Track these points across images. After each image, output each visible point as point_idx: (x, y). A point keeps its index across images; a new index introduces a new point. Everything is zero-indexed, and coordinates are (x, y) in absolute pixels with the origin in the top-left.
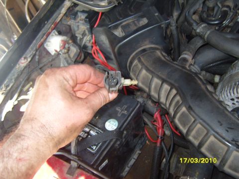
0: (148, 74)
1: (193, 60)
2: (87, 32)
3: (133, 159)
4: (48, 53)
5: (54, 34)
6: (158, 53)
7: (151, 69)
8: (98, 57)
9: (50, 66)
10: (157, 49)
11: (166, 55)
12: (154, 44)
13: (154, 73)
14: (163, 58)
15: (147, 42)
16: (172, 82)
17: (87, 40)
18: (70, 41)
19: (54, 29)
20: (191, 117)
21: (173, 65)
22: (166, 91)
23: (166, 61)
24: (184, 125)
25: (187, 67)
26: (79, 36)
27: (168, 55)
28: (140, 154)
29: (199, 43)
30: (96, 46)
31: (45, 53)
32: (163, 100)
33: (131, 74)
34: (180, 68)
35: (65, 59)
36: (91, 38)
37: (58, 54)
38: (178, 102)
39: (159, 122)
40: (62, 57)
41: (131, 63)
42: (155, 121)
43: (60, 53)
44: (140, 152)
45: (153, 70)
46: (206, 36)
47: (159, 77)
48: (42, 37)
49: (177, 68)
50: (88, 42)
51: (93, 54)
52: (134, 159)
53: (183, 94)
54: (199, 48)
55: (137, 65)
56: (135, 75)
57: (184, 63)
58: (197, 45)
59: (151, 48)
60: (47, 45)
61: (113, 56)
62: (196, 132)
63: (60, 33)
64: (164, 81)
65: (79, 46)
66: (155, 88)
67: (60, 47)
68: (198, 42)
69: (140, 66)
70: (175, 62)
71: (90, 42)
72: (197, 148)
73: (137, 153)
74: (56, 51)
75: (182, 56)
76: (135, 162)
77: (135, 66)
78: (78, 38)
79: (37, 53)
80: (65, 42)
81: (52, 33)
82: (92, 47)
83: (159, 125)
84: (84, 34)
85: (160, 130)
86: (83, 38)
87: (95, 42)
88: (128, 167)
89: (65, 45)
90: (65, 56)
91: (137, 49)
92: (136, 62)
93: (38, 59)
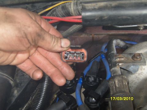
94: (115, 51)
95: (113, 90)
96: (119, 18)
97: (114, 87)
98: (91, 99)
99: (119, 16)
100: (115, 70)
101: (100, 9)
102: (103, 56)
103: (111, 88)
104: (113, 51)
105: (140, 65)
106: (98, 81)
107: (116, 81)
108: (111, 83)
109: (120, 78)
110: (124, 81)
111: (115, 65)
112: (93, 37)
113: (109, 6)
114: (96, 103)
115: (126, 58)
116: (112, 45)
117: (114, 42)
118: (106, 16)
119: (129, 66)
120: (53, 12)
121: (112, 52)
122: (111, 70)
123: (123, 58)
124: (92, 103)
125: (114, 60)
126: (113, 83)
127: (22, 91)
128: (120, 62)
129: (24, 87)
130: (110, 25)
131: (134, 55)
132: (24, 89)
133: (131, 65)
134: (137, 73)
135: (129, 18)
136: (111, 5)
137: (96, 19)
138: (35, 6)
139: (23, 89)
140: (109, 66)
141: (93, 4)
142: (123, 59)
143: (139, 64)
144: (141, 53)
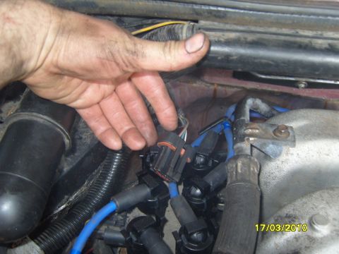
94: (247, 117)
95: (231, 177)
96: (256, 61)
97: (234, 173)
98: (193, 189)
99: (255, 58)
100: (241, 147)
101: (228, 43)
102: (227, 125)
103: (229, 175)
104: (244, 116)
105: (286, 145)
106: (210, 164)
107: (239, 164)
108: (230, 166)
109: (246, 161)
110: (252, 165)
111: (242, 138)
112: (215, 91)
113: (242, 39)
114: (202, 196)
115: (263, 130)
116: (245, 107)
117: (250, 102)
118: (236, 55)
119: (265, 144)
120: (152, 35)
121: (242, 118)
122: (235, 147)
123: (258, 129)
124: (195, 196)
125: (243, 130)
126: (234, 166)
127: (74, 164)
128: (251, 135)
129: (79, 159)
130: (240, 70)
131: (278, 127)
132: (79, 162)
133: (269, 143)
134: (279, 160)
135: (271, 62)
136: (245, 38)
137: (219, 58)
138: (123, 22)
139: (77, 161)
140: (233, 140)
141: (219, 34)
142: (257, 131)
143: (284, 142)
144: (291, 127)
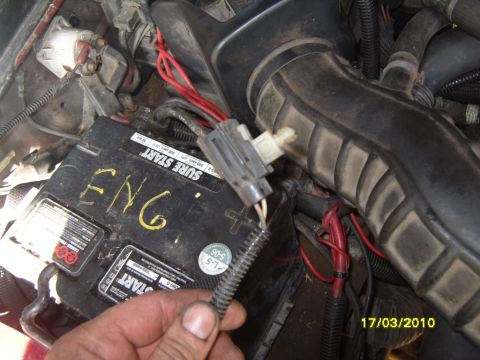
0: (304, 118)
1: (423, 73)
2: (142, 16)
3: (275, 324)
4: (49, 75)
5: (59, 28)
6: (328, 59)
7: (312, 104)
8: (173, 79)
9: (58, 106)
10: (324, 48)
11: (347, 63)
12: (313, 36)
13: (322, 115)
14: (341, 72)
15: (295, 31)
16: (374, 139)
17: (145, 35)
18: (101, 43)
19: (56, 13)
20: (436, 241)
21: (371, 90)
22: (355, 164)
23: (352, 80)
24: (414, 261)
25: (408, 93)
26: (123, 28)
27: (351, 62)
28: (291, 310)
29: (432, 27)
30: (165, 50)
31: (41, 77)
32: (348, 188)
33: (258, 117)
34: (392, 98)
35: (91, 87)
36: (153, 30)
37: (73, 76)
38: (393, 196)
39: (335, 235)
40: (83, 83)
41: (257, 89)
42: (325, 233)
43: (78, 72)
44: (291, 306)
45: (317, 108)
46: (451, 6)
47: (334, 127)
48: (27, 37)
49: (384, 99)
50: (148, 40)
51: (161, 72)
52: (279, 323)
53: (408, 173)
54: (432, 39)
55: (273, 94)
56: (268, 120)
57: (400, 83)
58: (426, 31)
59: (308, 46)
60: (43, 56)
61: (208, 74)
62: (451, 281)
63: (75, 24)
64: (349, 136)
65: (125, 53)
66: (326, 155)
67: (76, 60)
68: (430, 24)
69: (280, 97)
70: (374, 82)
71: (151, 41)
72: (453, 323)
73: (284, 308)
74: (67, 68)
75: (392, 65)
76: (281, 330)
77: (266, 97)
78: (122, 33)
79: (20, 77)
80: (87, 47)
81: (54, 25)
82: (158, 52)
83: (337, 244)
84: (135, 23)
85: (341, 257)
86: (133, 32)
87: (164, 42)
88: (264, 345)
89: (88, 52)
90: (89, 79)
91: (270, 52)
92: (269, 86)
93: (24, 92)
